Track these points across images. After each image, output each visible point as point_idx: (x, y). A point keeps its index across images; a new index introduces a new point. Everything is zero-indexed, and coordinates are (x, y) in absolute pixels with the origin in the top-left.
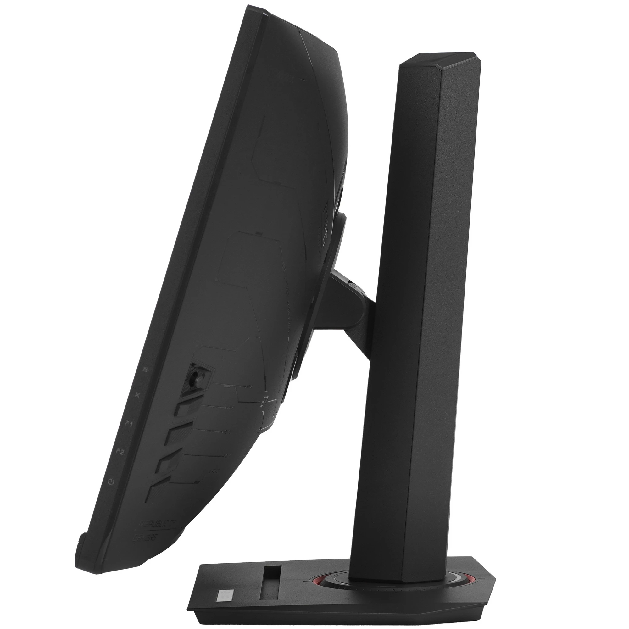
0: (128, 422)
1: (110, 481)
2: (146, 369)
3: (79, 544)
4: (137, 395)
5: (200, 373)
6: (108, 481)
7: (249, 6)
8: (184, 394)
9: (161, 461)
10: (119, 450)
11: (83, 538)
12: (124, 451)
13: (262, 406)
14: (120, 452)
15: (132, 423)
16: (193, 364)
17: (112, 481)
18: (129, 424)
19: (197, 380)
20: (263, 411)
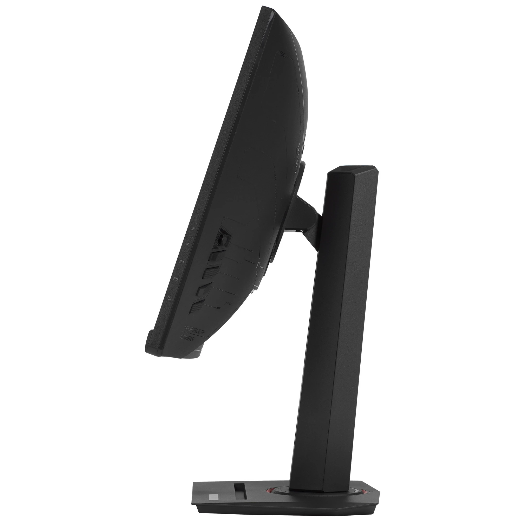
0: (181, 261)
1: (169, 297)
2: (193, 229)
3: (148, 337)
4: (187, 244)
5: (224, 235)
6: (168, 298)
7: (263, 7)
8: (215, 247)
9: (200, 288)
10: (175, 278)
11: (151, 333)
12: (178, 279)
13: (256, 268)
14: (176, 280)
15: (183, 262)
16: (222, 230)
17: (170, 298)
18: (182, 263)
19: (223, 239)
20: (257, 272)
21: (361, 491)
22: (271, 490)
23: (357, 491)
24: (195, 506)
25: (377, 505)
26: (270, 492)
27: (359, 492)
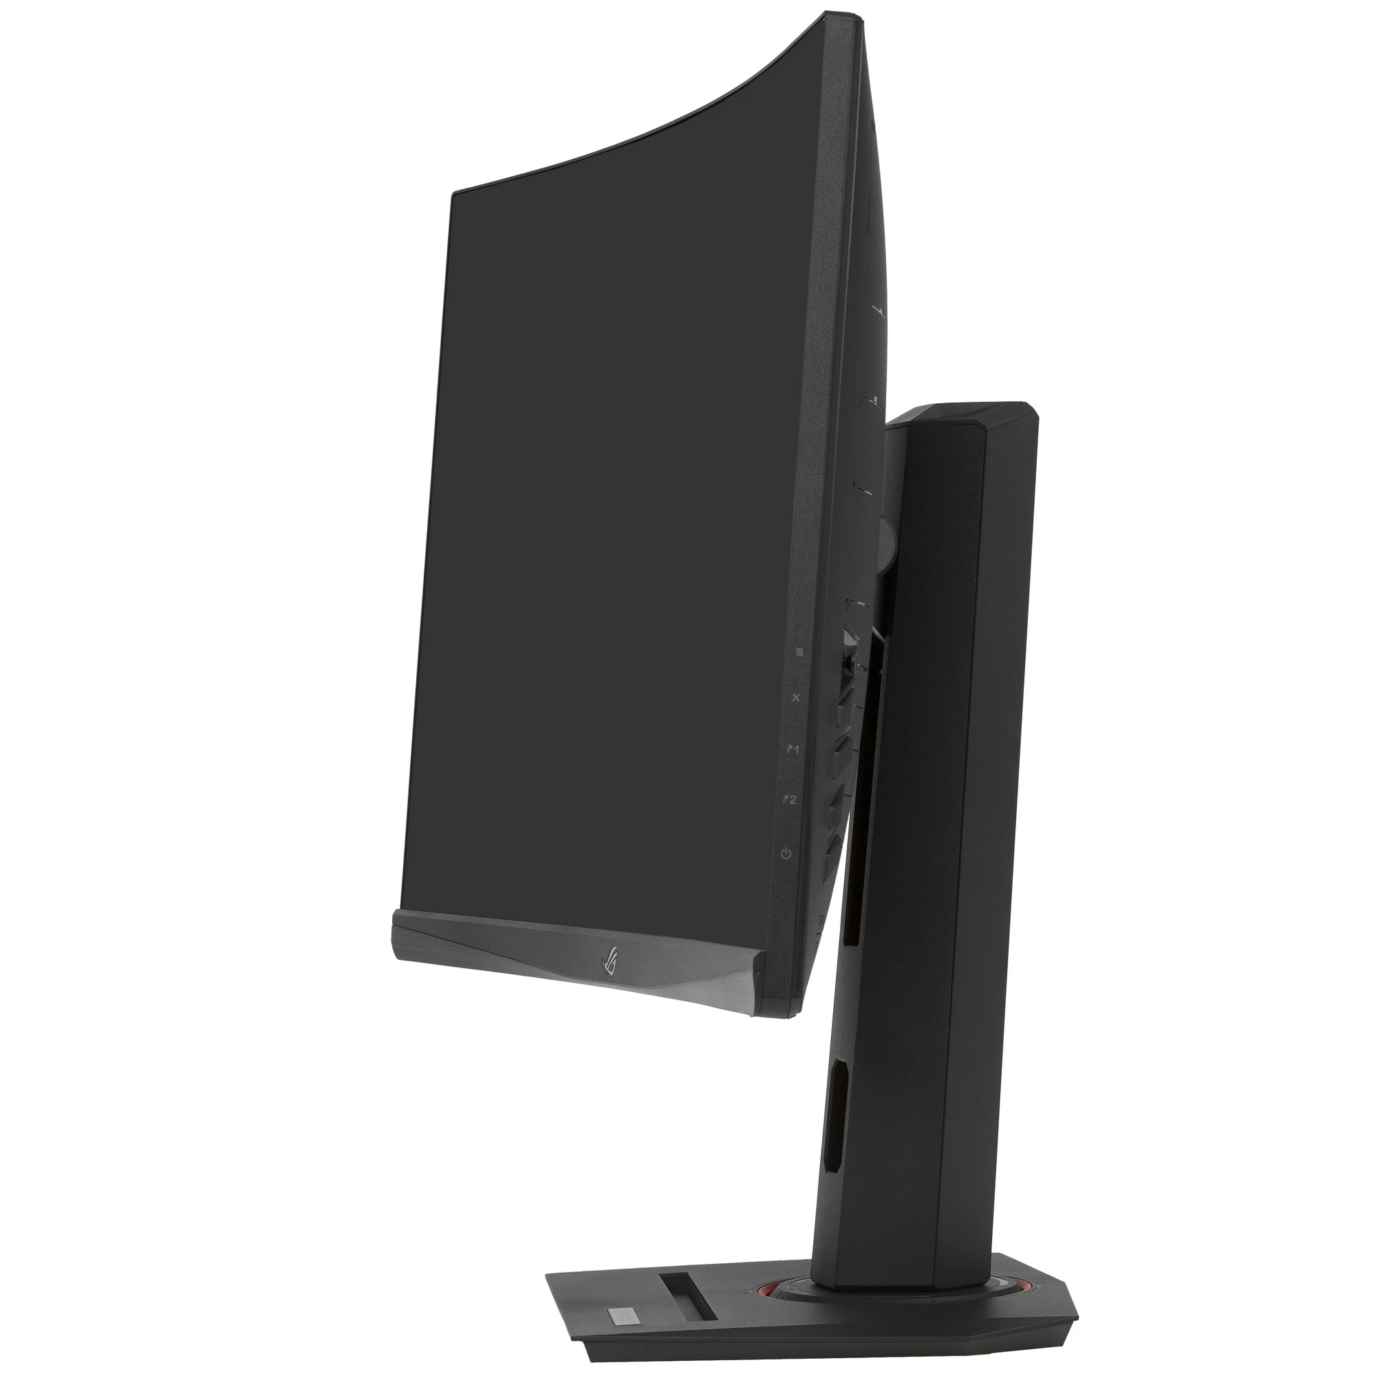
1: (784, 853)
21: (1014, 1283)
22: (771, 1289)
23: (1004, 1283)
24: (580, 1345)
25: (1074, 1322)
26: (768, 1295)
27: (1011, 1286)
